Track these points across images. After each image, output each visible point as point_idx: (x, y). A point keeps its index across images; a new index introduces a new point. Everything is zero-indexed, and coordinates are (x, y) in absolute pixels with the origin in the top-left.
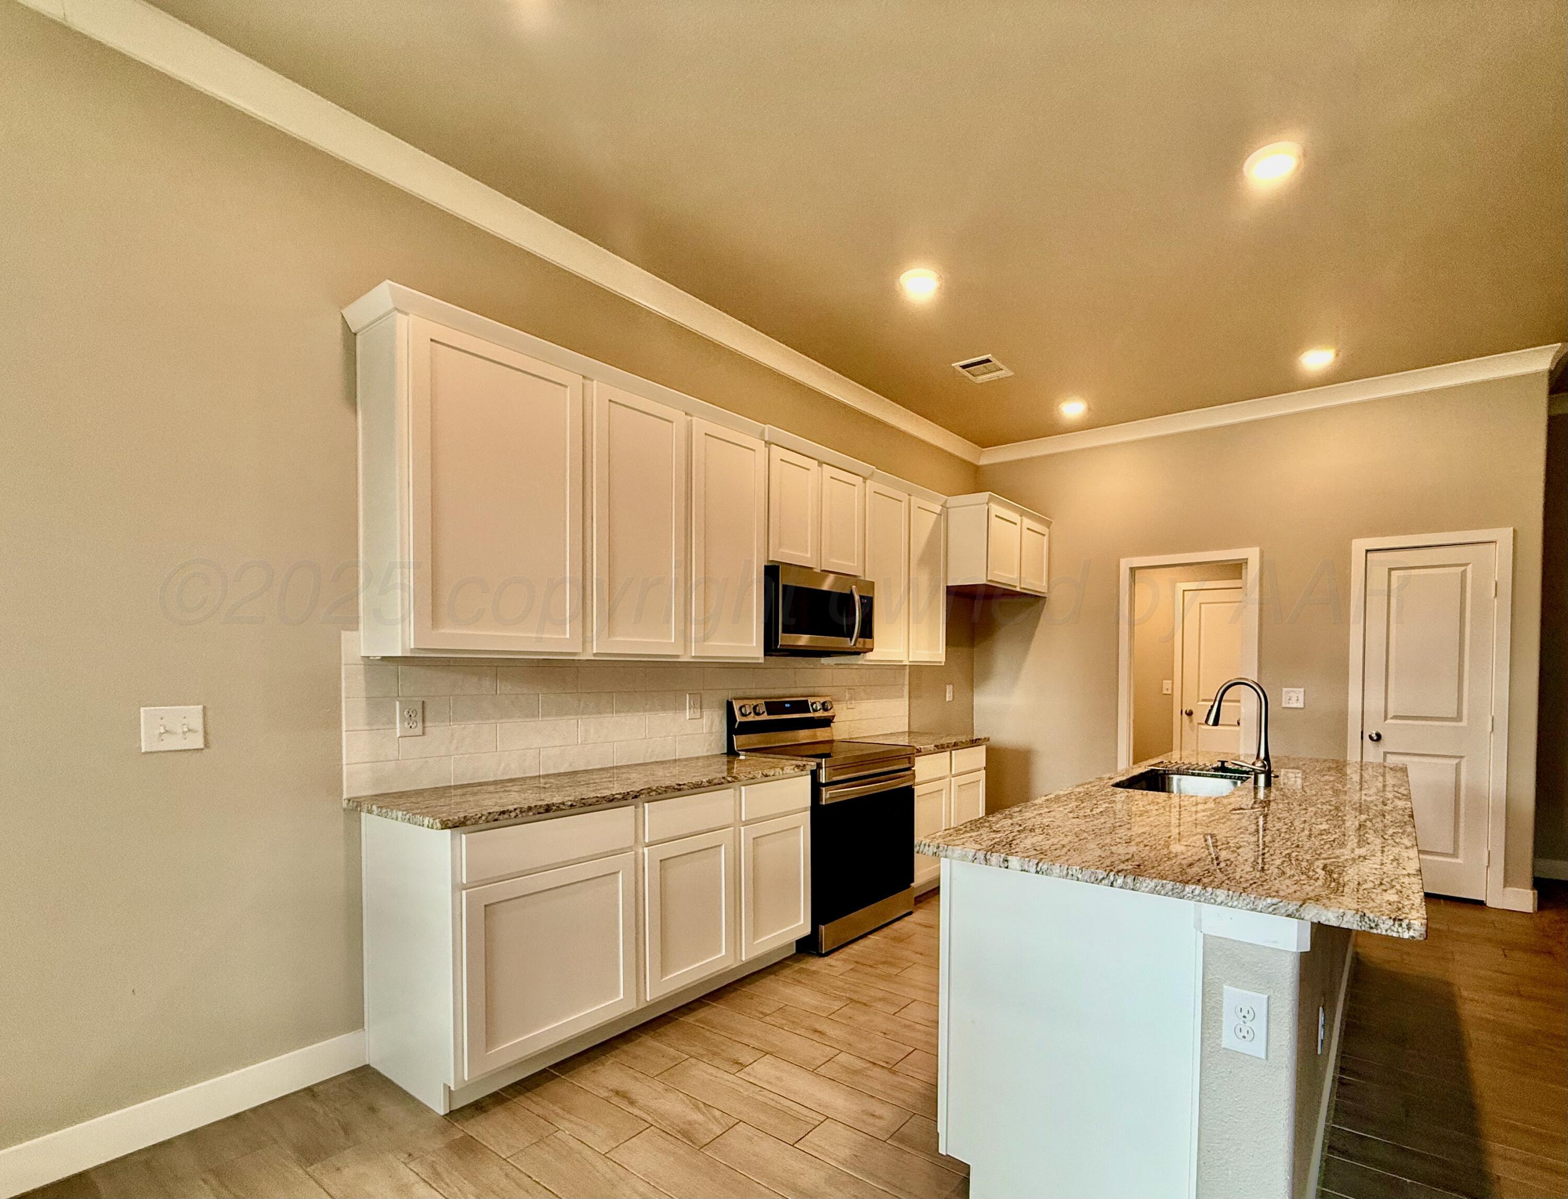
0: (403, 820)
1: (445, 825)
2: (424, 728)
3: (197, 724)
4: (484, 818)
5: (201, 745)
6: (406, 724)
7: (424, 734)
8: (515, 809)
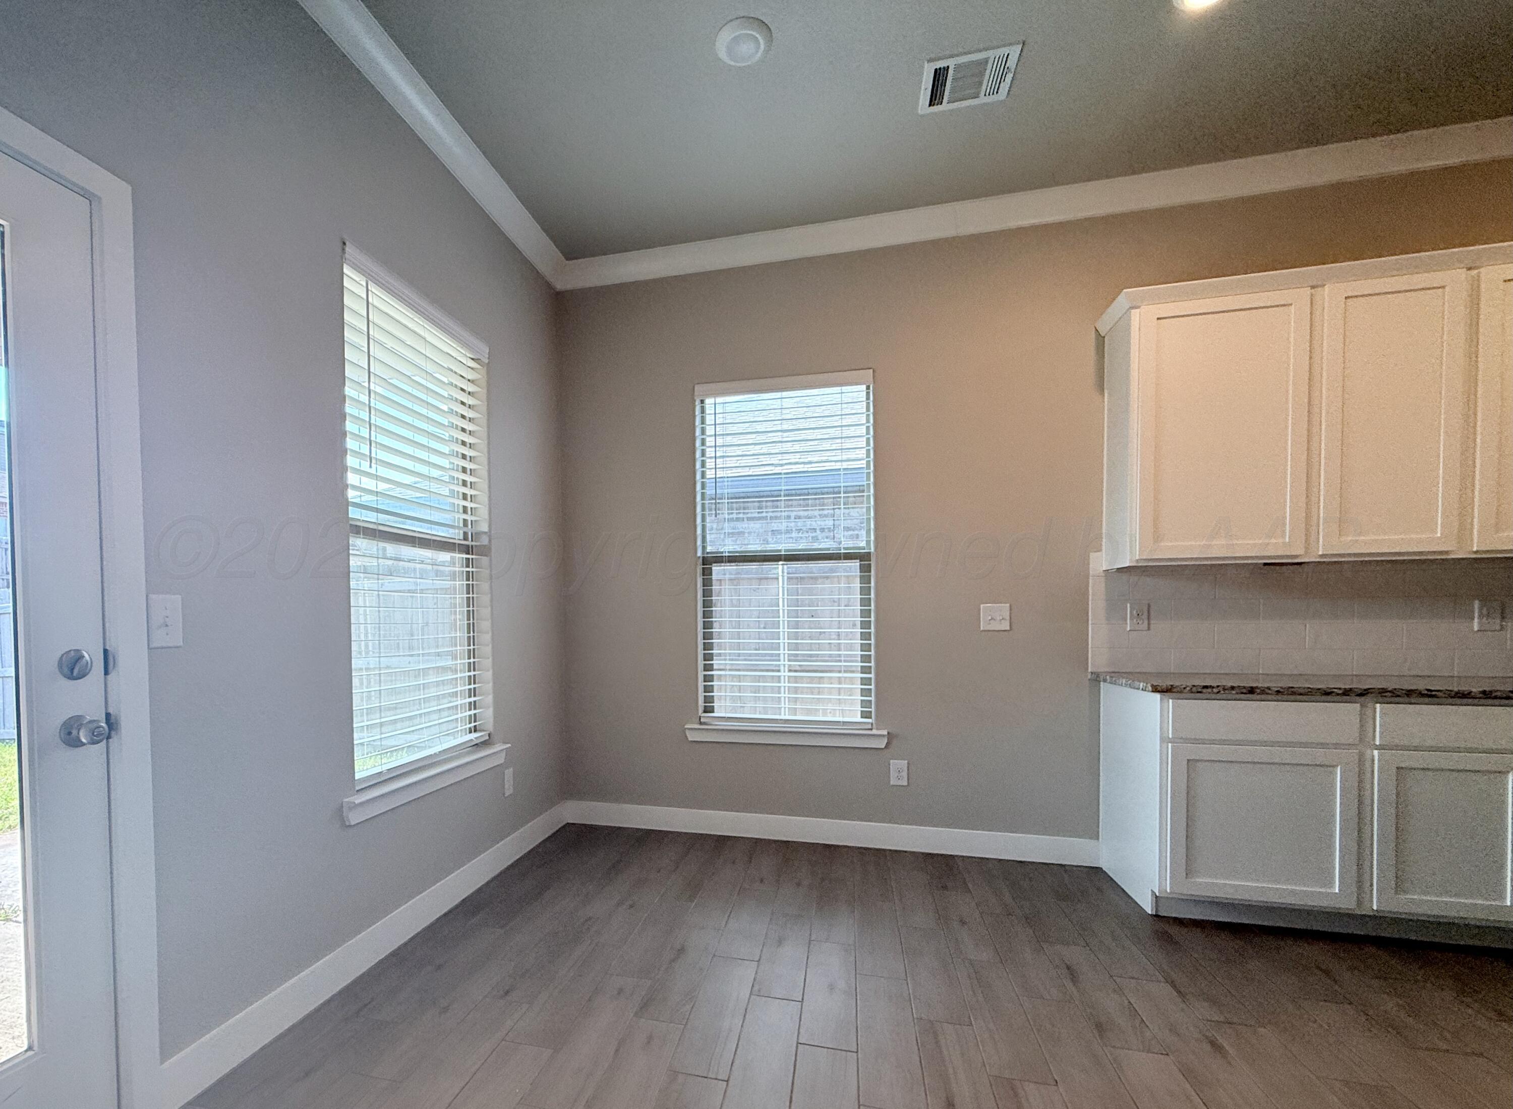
0: (1126, 685)
1: (1155, 689)
2: (1149, 624)
3: (1007, 615)
4: (1188, 689)
5: (1008, 628)
6: (1135, 620)
7: (1149, 629)
8: (1218, 686)
